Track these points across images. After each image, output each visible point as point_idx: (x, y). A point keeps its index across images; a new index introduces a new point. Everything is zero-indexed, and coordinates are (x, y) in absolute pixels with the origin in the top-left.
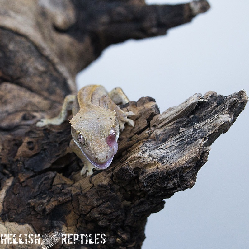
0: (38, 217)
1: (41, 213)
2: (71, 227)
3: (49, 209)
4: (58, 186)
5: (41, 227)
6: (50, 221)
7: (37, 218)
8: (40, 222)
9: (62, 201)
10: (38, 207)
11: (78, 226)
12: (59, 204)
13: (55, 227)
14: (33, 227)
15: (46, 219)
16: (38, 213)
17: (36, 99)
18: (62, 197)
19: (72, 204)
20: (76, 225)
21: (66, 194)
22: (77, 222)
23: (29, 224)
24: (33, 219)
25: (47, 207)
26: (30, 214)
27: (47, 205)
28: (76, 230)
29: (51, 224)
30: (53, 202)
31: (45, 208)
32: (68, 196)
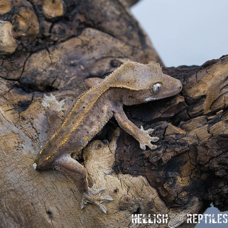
0: (153, 168)
1: (156, 164)
2: (185, 178)
3: (166, 161)
4: (171, 136)
5: (155, 179)
6: (165, 173)
7: (151, 170)
8: (154, 173)
9: (179, 152)
10: (153, 158)
11: (192, 176)
12: (176, 154)
13: (170, 178)
14: (147, 179)
15: (161, 170)
16: (152, 164)
17: (119, 45)
18: (179, 147)
19: (189, 154)
20: (190, 176)
21: (182, 145)
22: (192, 173)
23: (143, 176)
24: (146, 170)
25: (163, 158)
26: (144, 165)
27: (163, 156)
28: (190, 181)
29: (166, 176)
30: (169, 153)
31: (161, 159)
32: (186, 147)
